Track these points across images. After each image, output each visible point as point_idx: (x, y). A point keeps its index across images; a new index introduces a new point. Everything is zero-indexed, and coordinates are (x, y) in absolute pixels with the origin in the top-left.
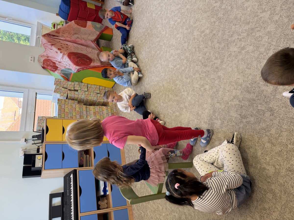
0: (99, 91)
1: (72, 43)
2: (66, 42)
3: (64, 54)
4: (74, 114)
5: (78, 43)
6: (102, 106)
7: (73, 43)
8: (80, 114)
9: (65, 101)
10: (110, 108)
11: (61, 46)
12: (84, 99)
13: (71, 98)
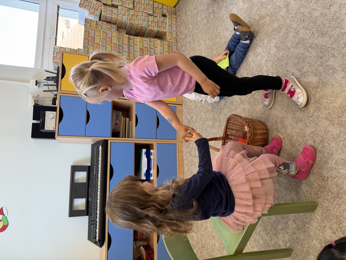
4: (109, 48)
6: (155, 39)
9: (96, 24)
12: (126, 23)
13: (107, 20)
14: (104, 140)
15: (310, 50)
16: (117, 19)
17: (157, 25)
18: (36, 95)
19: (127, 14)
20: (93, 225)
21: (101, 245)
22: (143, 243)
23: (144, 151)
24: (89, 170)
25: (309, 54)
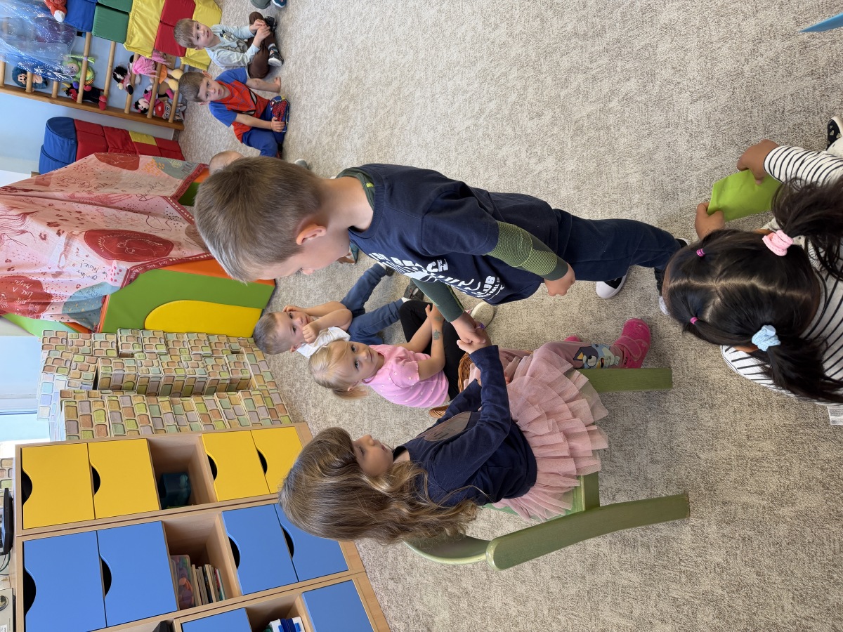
0: (209, 348)
1: (96, 207)
2: (75, 205)
3: (71, 237)
4: (130, 426)
5: (116, 205)
6: (230, 393)
7: (100, 208)
8: (151, 424)
9: (89, 397)
10: (258, 392)
11: (57, 215)
12: (159, 379)
13: (112, 383)
14: (162, 623)
16: (136, 376)
17: (226, 370)
19: (156, 364)
23: (276, 624)
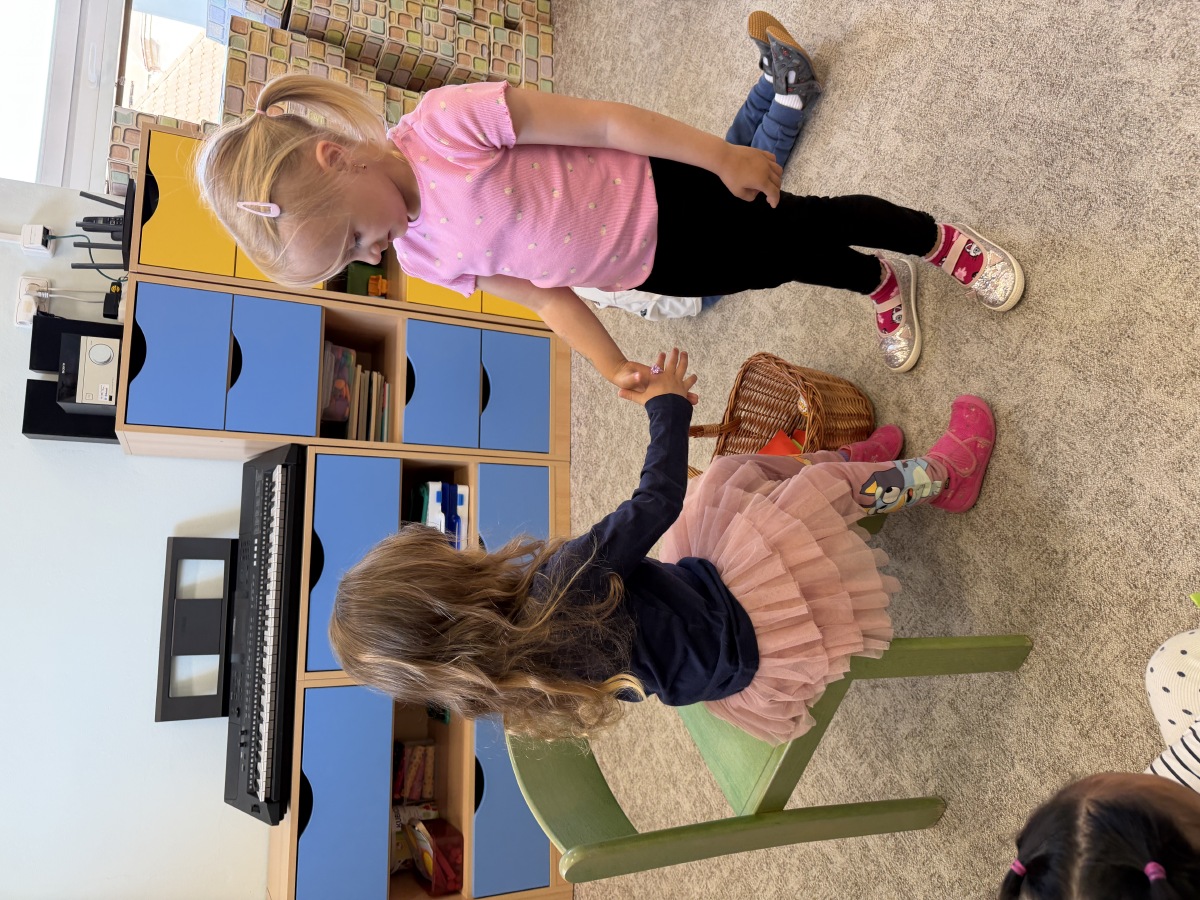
9: (272, 40)
12: (380, 42)
13: (310, 27)
14: (293, 445)
15: (1012, 138)
16: (347, 27)
17: (486, 56)
18: (42, 283)
19: (381, 12)
20: (248, 748)
21: (275, 818)
22: (424, 815)
23: (435, 488)
24: (233, 553)
25: (1007, 153)
